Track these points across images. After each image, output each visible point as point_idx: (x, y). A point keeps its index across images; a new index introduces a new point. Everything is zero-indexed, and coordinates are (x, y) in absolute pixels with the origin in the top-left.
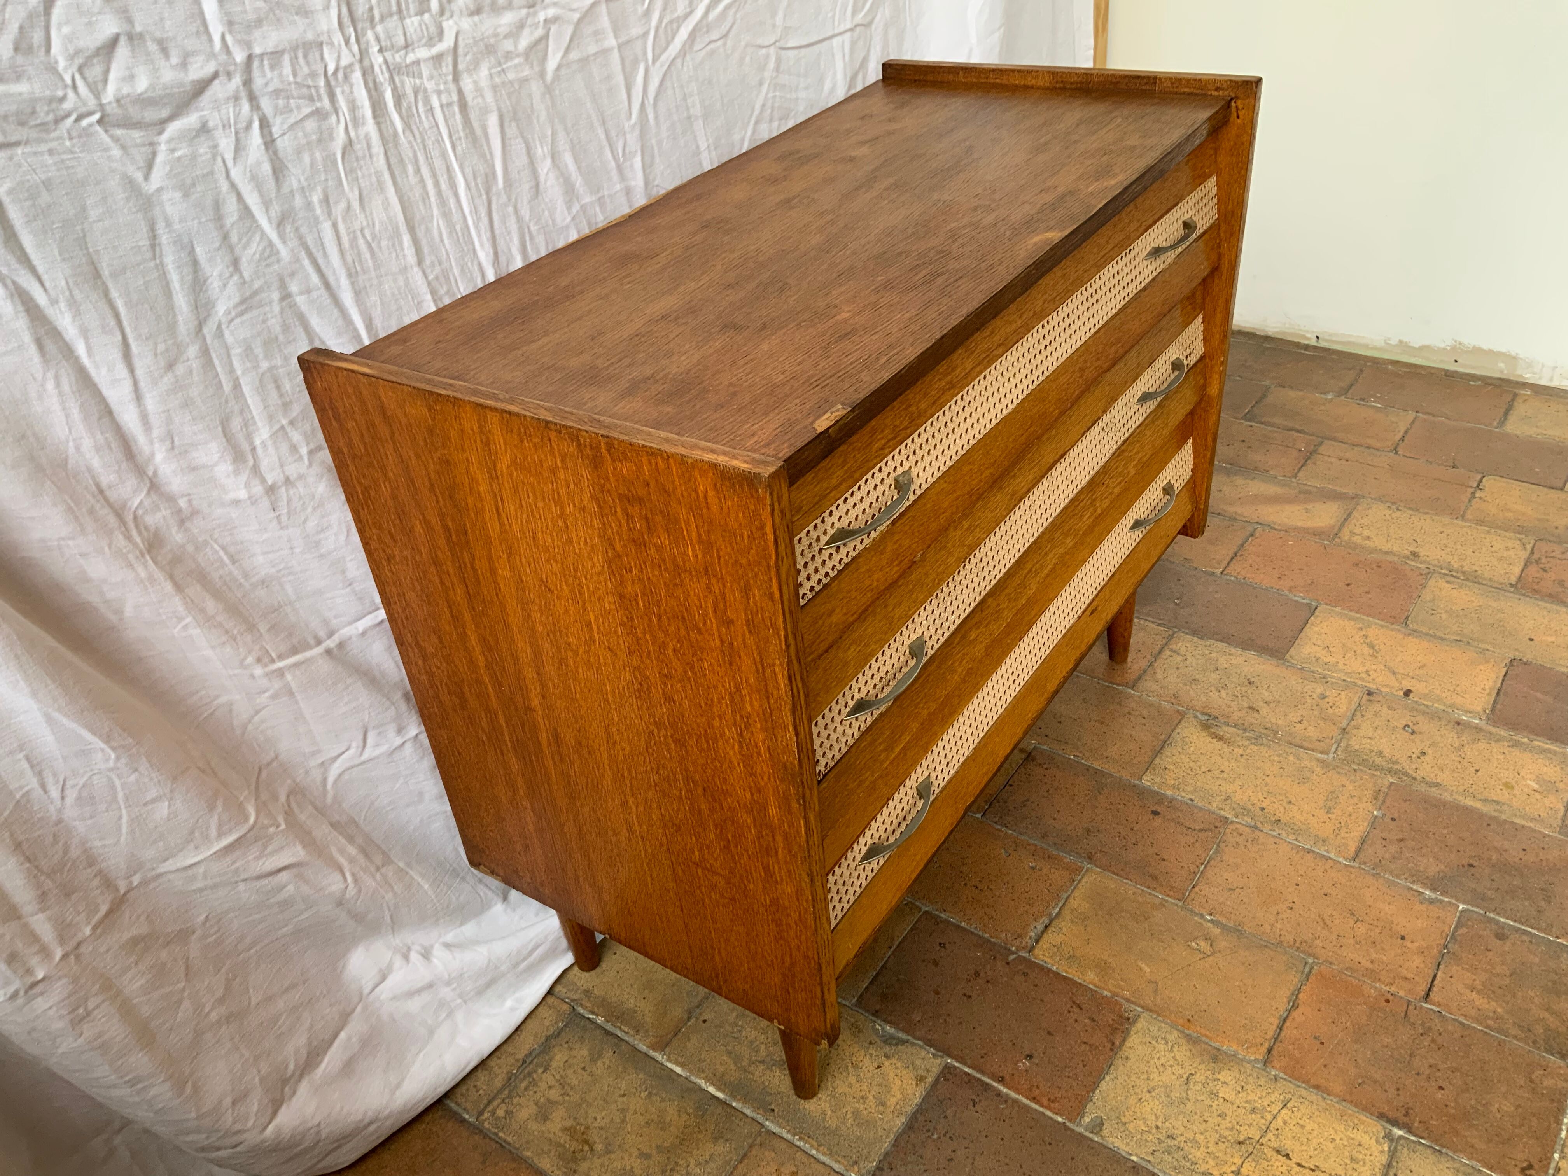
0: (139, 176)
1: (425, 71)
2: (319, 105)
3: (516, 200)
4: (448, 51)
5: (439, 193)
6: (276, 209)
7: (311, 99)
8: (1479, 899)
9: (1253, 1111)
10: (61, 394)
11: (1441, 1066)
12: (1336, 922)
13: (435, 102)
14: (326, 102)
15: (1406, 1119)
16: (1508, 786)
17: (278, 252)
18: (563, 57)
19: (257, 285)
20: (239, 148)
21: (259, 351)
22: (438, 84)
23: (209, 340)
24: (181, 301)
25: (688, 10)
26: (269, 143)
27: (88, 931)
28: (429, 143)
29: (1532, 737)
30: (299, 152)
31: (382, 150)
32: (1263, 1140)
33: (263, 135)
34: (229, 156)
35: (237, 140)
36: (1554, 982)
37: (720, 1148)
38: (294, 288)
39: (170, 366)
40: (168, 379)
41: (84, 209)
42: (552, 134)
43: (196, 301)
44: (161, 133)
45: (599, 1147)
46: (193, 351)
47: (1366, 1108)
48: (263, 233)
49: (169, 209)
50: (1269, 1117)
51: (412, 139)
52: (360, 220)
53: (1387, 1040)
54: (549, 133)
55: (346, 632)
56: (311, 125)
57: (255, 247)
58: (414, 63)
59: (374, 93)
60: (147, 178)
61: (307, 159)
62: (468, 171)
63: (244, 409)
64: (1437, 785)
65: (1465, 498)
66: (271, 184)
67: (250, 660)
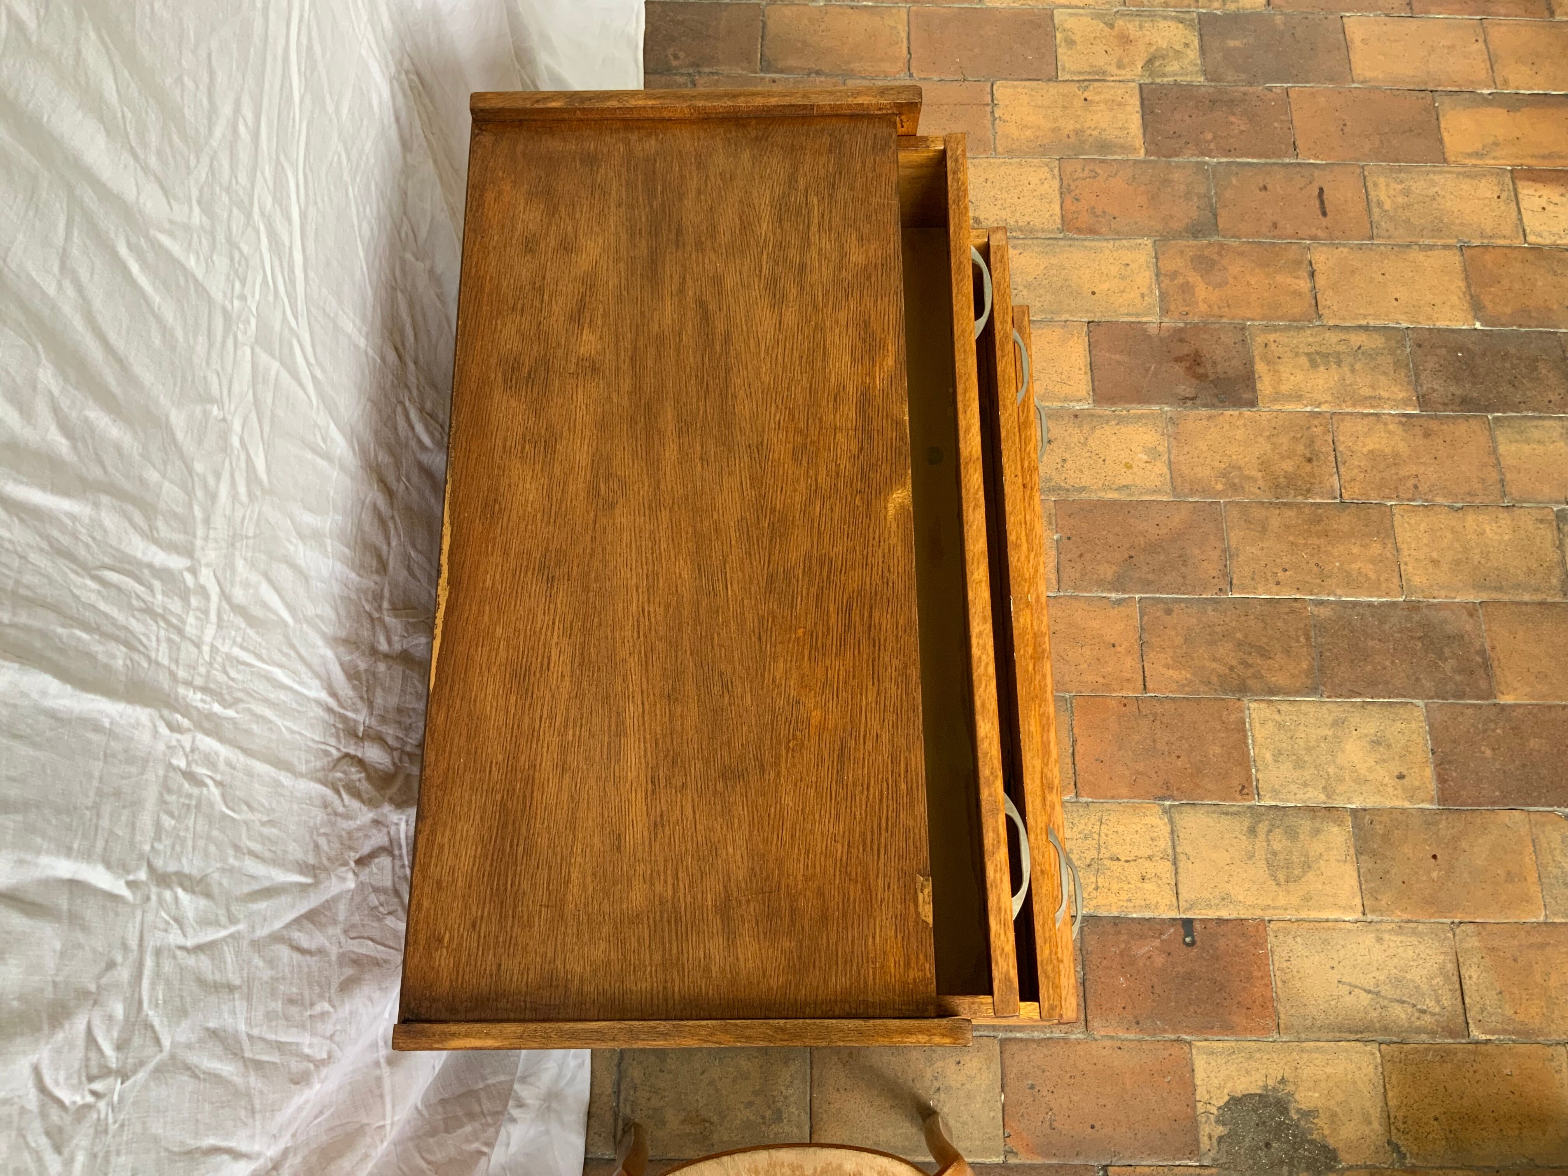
0: (158, 1058)
1: (218, 642)
2: (194, 802)
4: (219, 598)
6: (221, 912)
7: (189, 809)
8: (1146, 585)
9: (1086, 838)
11: (1173, 739)
12: (1070, 654)
13: (236, 651)
14: (195, 791)
15: (1169, 793)
16: (1129, 466)
17: (240, 934)
19: (246, 974)
20: (181, 924)
22: (230, 637)
26: (191, 884)
29: (1128, 406)
30: (206, 854)
31: (236, 751)
32: (1101, 856)
33: (186, 888)
34: (180, 939)
35: (177, 921)
36: (1210, 634)
37: (792, 1068)
38: (258, 933)
42: (290, 520)
43: (231, 1051)
44: (143, 1011)
45: (715, 1119)
47: (1146, 795)
48: (226, 940)
49: (184, 1038)
50: (1096, 836)
53: (1137, 738)
54: (289, 523)
57: (230, 958)
58: (210, 652)
60: (161, 1049)
62: (276, 655)
63: (290, 1049)
64: (1083, 489)
65: (988, 124)
66: (209, 905)
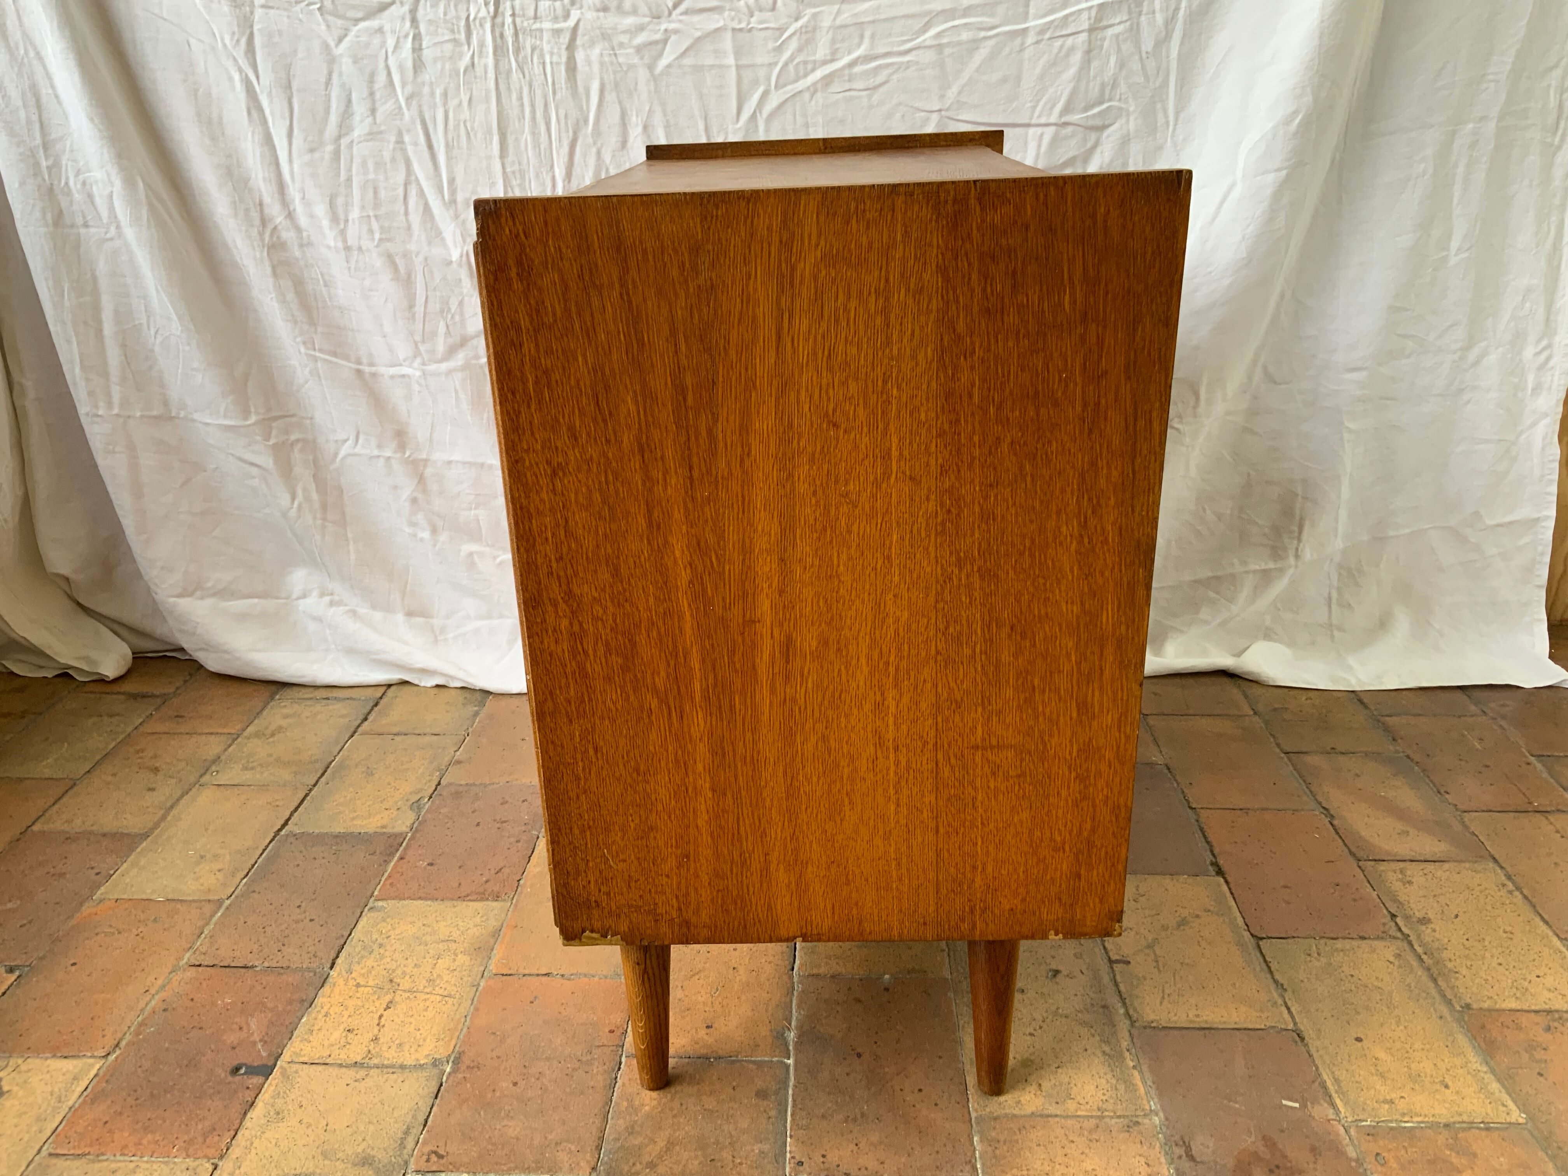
1: (546, 36)
2: (457, 36)
3: (602, 145)
4: (567, 29)
5: (533, 118)
6: (409, 89)
7: (453, 31)
8: (810, 1070)
9: (430, 981)
10: (253, 142)
13: (548, 61)
14: (463, 36)
17: (403, 114)
18: (675, 59)
20: (396, 47)
21: (371, 166)
22: (552, 48)
23: (342, 148)
24: (334, 118)
25: (829, 58)
26: (417, 49)
27: (138, 414)
28: (536, 85)
30: (435, 60)
31: (493, 77)
32: (400, 992)
33: (413, 43)
34: (390, 50)
35: (398, 42)
38: (407, 139)
39: (312, 151)
40: (307, 157)
41: (296, 51)
42: (650, 110)
43: (342, 122)
44: (355, 25)
46: (330, 148)
48: (397, 100)
49: (344, 68)
50: (427, 990)
51: (521, 76)
52: (466, 114)
54: (647, 108)
55: (382, 370)
56: (449, 46)
57: (390, 105)
58: (537, 30)
59: (499, 40)
60: (337, 45)
62: (562, 112)
63: (349, 195)
66: (410, 73)
67: (299, 339)
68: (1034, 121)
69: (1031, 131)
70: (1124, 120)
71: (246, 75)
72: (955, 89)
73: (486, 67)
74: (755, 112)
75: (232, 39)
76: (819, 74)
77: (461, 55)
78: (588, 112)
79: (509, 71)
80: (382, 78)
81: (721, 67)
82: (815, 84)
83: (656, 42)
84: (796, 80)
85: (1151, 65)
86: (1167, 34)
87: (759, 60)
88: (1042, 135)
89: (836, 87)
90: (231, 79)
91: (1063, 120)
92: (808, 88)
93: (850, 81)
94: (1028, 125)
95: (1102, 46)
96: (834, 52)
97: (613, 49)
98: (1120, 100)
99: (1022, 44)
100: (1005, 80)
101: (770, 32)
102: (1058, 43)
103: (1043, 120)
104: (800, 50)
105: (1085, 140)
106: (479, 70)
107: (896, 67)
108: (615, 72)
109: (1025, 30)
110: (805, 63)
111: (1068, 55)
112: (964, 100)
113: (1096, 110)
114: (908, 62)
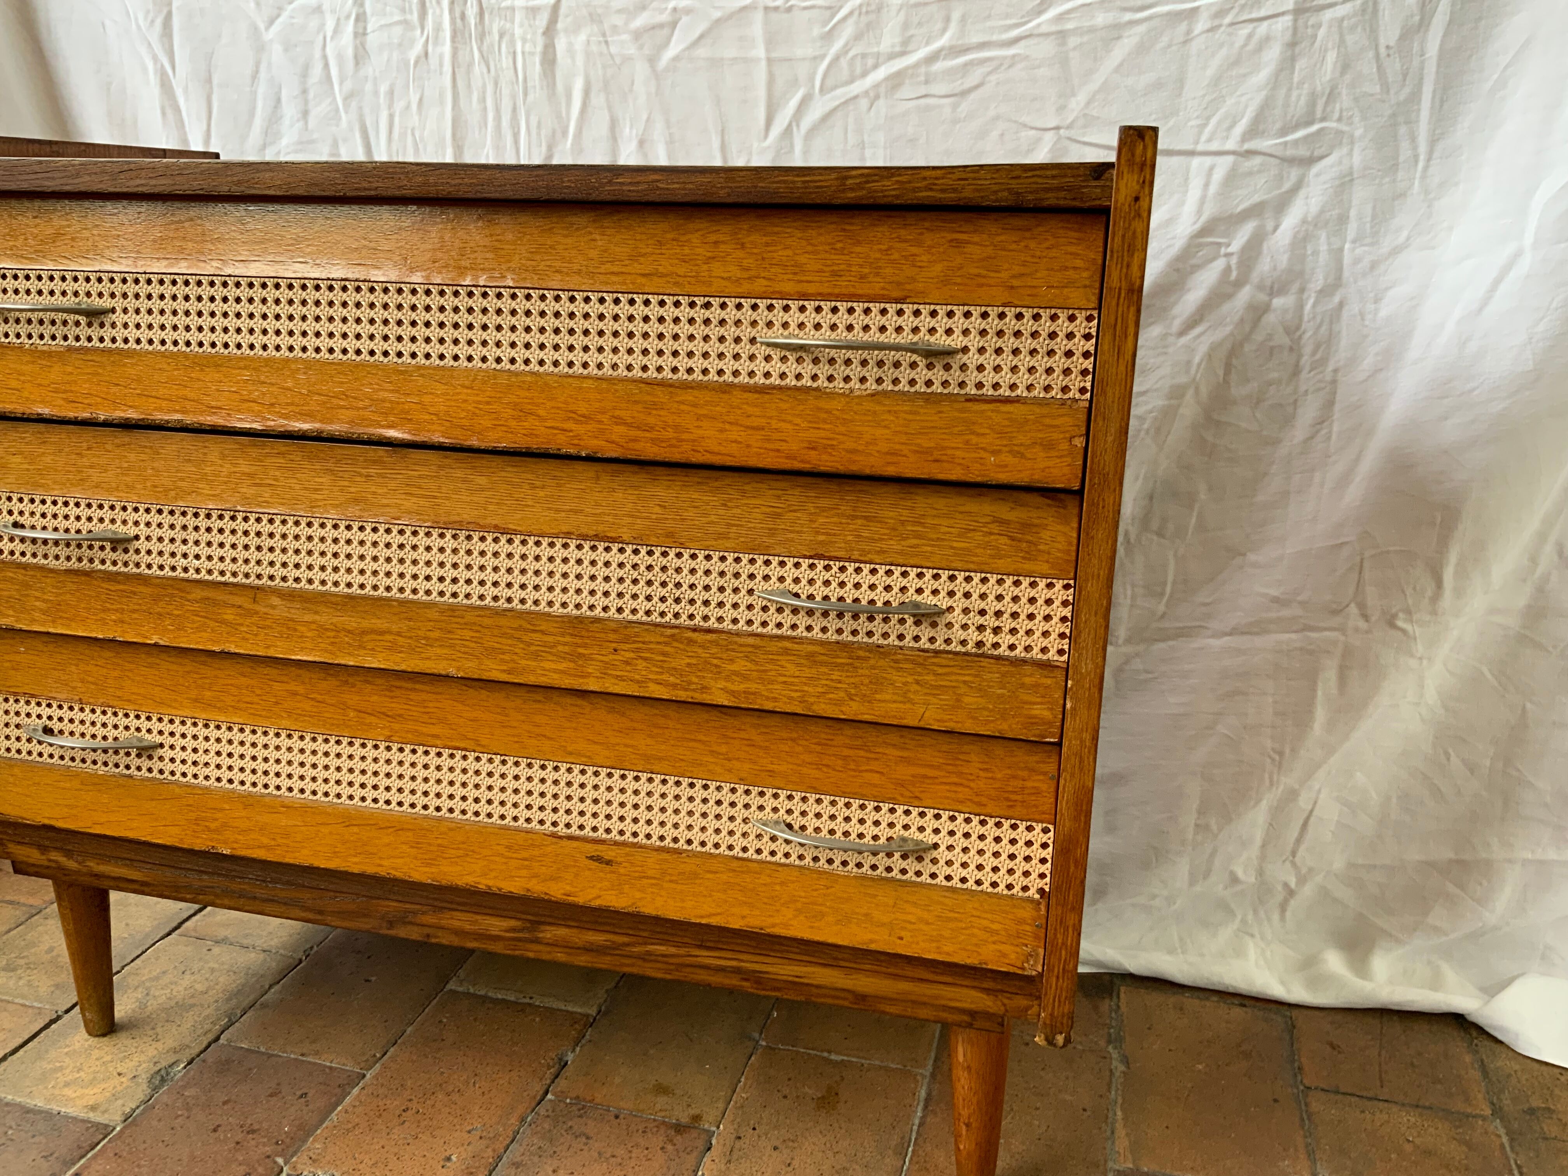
0: (262, 26)
1: (519, 17)
2: (408, 17)
6: (348, 85)
7: (403, 11)
13: (519, 50)
14: (415, 17)
17: (340, 119)
18: (684, 50)
19: (315, 136)
20: (336, 31)
22: (526, 33)
24: (258, 122)
25: (898, 49)
26: (360, 34)
28: (503, 82)
30: (381, 49)
31: (450, 71)
33: (356, 26)
34: (329, 34)
35: (338, 24)
41: (219, 36)
42: (648, 120)
48: (335, 99)
49: (274, 57)
51: (485, 70)
52: (414, 120)
54: (645, 117)
56: (398, 30)
57: (325, 106)
58: (508, 8)
59: (458, 21)
60: (267, 28)
61: (385, 56)
62: (534, 120)
66: (351, 64)
68: (1200, 148)
69: (1196, 161)
70: (1345, 150)
71: (162, 66)
72: (1081, 98)
73: (441, 57)
74: (790, 125)
75: (146, 18)
76: (881, 73)
77: (412, 42)
78: (569, 120)
79: (470, 65)
80: (317, 71)
81: (745, 60)
82: (877, 86)
83: (661, 26)
84: (852, 81)
85: (1394, 67)
86: (1422, 19)
87: (799, 52)
88: (1212, 168)
89: (907, 91)
90: (145, 69)
91: (1247, 146)
92: (866, 92)
93: (927, 82)
94: (1192, 153)
95: (1314, 37)
96: (906, 42)
97: (604, 35)
98: (1340, 119)
99: (1188, 32)
100: (1158, 85)
101: (814, 13)
102: (1245, 31)
103: (1214, 146)
104: (858, 37)
105: (1280, 178)
106: (433, 61)
107: (995, 63)
108: (604, 67)
109: (1195, 10)
110: (864, 56)
111: (1259, 49)
112: (1094, 113)
113: (1300, 134)
114: (1014, 56)
